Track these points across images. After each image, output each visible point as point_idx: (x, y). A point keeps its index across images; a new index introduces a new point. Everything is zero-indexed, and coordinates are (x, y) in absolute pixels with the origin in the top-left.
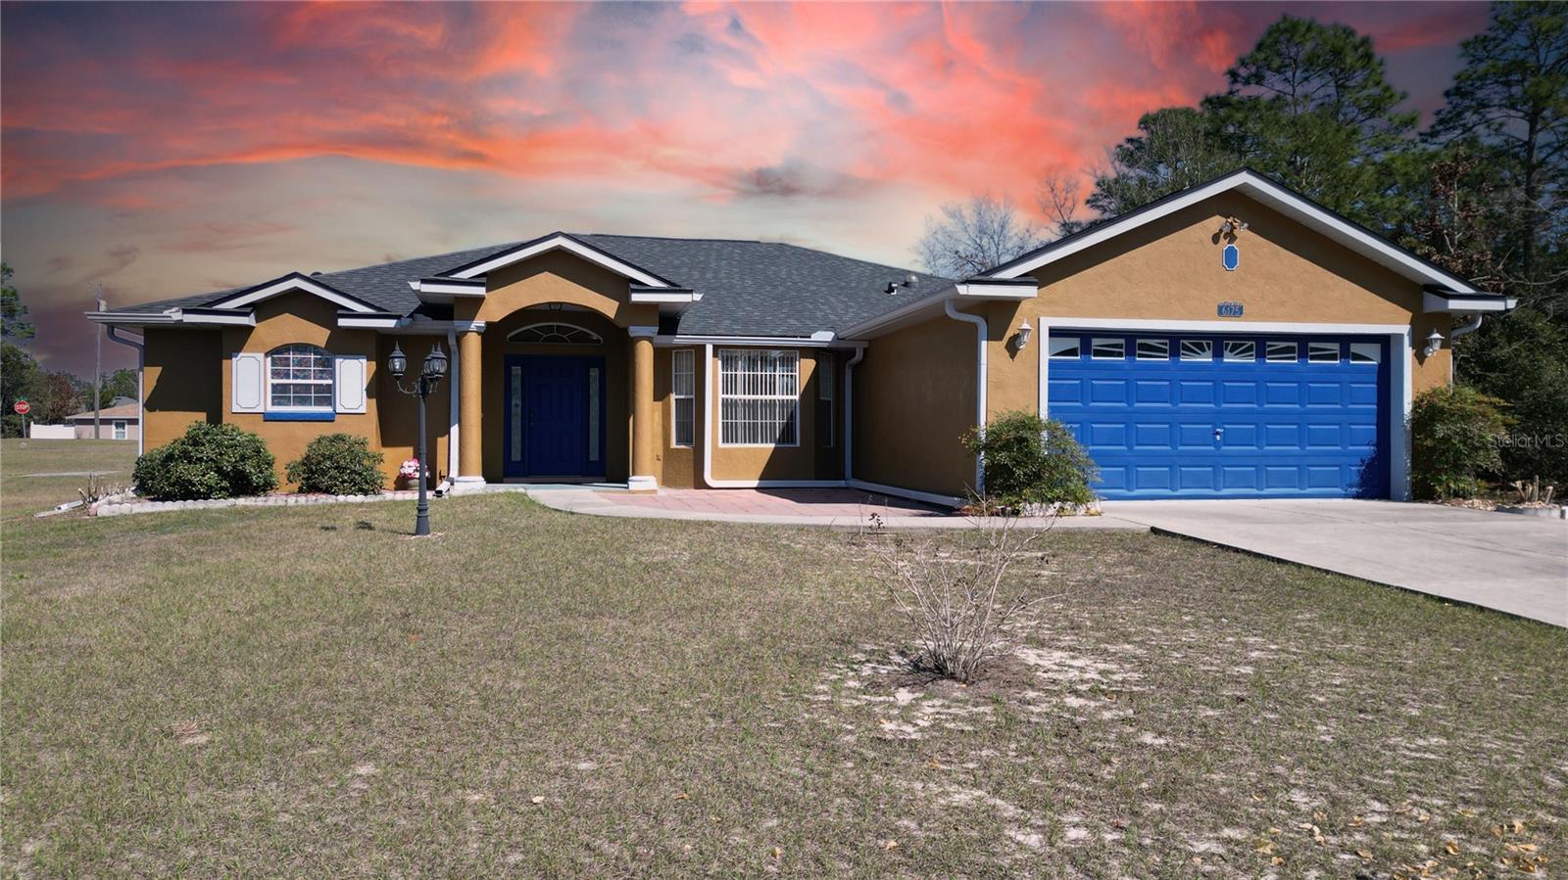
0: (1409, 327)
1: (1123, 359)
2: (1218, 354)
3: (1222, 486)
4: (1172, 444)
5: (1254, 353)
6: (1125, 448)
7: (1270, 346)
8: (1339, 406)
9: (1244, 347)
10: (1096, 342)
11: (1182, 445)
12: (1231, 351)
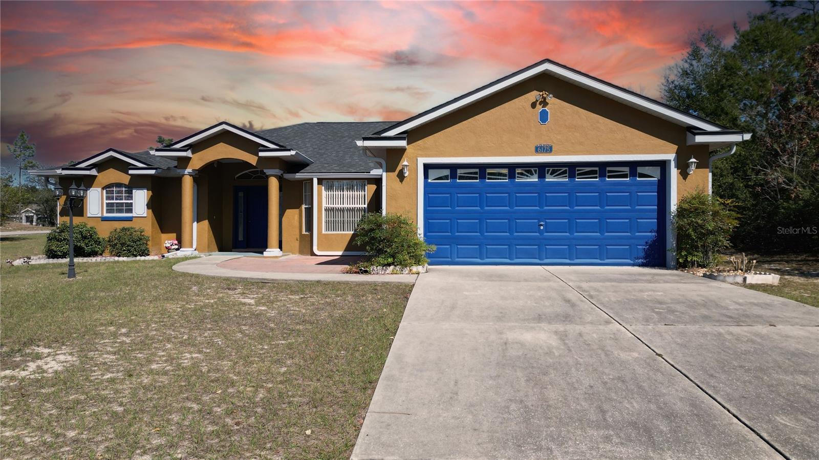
0: (675, 154)
1: (478, 181)
2: (542, 176)
3: (544, 257)
4: (510, 231)
5: (567, 175)
6: (479, 234)
7: (578, 170)
8: (629, 207)
9: (560, 172)
10: (460, 172)
11: (517, 232)
12: (551, 174)
